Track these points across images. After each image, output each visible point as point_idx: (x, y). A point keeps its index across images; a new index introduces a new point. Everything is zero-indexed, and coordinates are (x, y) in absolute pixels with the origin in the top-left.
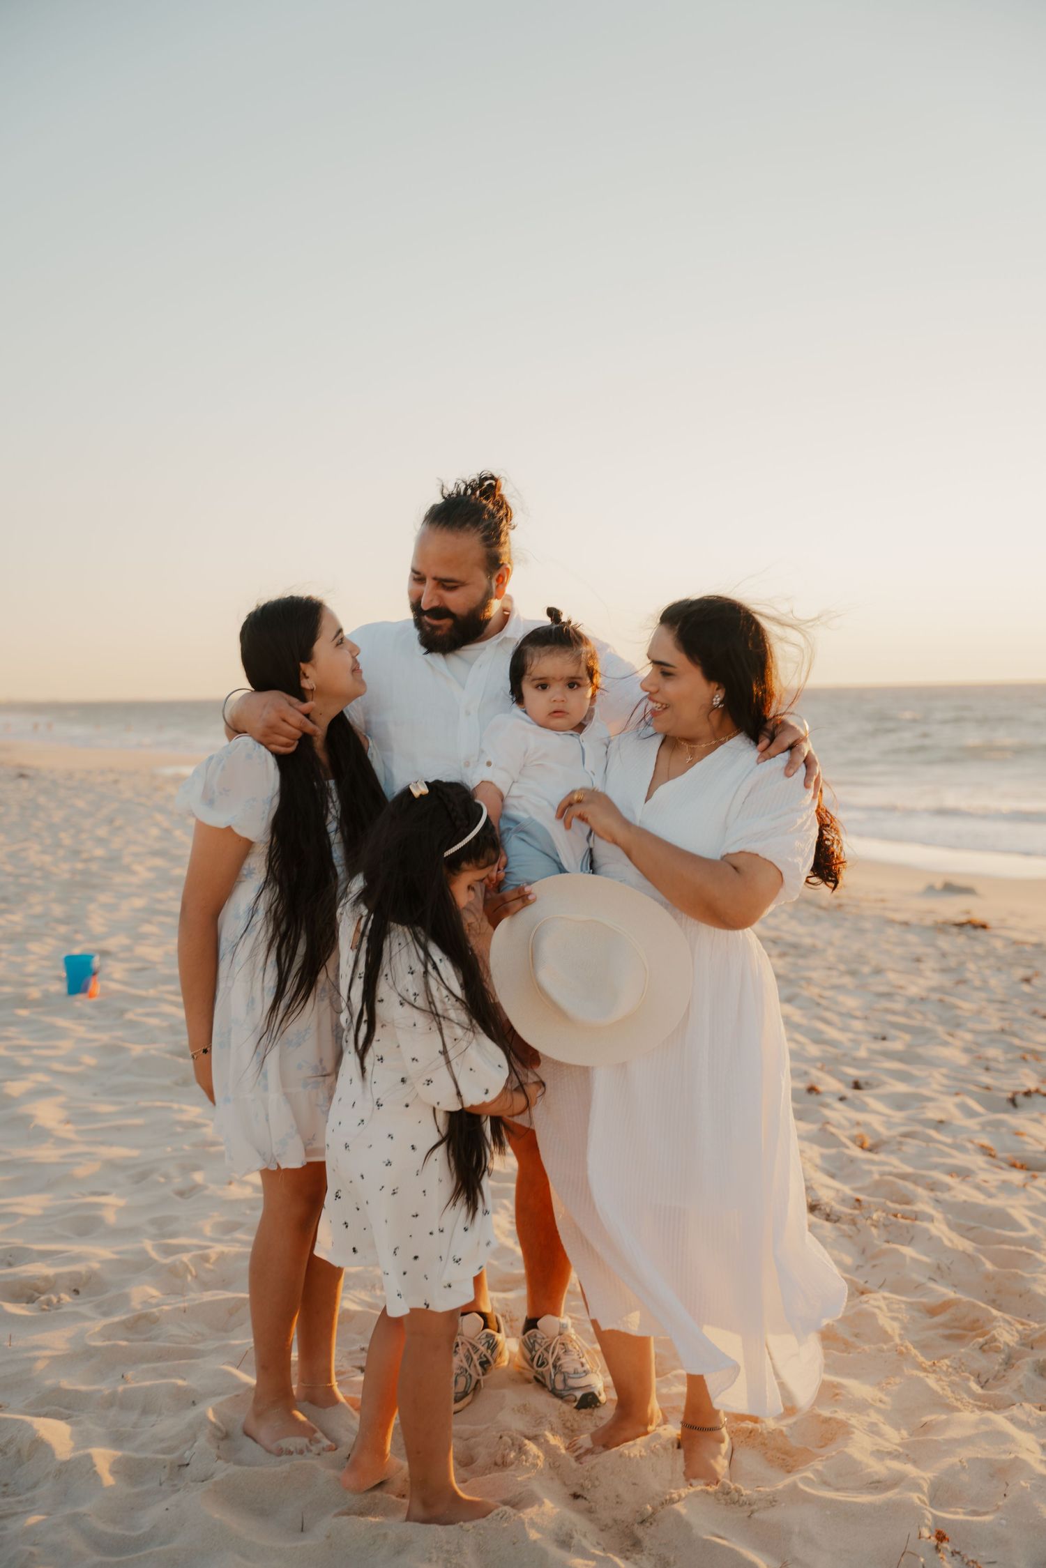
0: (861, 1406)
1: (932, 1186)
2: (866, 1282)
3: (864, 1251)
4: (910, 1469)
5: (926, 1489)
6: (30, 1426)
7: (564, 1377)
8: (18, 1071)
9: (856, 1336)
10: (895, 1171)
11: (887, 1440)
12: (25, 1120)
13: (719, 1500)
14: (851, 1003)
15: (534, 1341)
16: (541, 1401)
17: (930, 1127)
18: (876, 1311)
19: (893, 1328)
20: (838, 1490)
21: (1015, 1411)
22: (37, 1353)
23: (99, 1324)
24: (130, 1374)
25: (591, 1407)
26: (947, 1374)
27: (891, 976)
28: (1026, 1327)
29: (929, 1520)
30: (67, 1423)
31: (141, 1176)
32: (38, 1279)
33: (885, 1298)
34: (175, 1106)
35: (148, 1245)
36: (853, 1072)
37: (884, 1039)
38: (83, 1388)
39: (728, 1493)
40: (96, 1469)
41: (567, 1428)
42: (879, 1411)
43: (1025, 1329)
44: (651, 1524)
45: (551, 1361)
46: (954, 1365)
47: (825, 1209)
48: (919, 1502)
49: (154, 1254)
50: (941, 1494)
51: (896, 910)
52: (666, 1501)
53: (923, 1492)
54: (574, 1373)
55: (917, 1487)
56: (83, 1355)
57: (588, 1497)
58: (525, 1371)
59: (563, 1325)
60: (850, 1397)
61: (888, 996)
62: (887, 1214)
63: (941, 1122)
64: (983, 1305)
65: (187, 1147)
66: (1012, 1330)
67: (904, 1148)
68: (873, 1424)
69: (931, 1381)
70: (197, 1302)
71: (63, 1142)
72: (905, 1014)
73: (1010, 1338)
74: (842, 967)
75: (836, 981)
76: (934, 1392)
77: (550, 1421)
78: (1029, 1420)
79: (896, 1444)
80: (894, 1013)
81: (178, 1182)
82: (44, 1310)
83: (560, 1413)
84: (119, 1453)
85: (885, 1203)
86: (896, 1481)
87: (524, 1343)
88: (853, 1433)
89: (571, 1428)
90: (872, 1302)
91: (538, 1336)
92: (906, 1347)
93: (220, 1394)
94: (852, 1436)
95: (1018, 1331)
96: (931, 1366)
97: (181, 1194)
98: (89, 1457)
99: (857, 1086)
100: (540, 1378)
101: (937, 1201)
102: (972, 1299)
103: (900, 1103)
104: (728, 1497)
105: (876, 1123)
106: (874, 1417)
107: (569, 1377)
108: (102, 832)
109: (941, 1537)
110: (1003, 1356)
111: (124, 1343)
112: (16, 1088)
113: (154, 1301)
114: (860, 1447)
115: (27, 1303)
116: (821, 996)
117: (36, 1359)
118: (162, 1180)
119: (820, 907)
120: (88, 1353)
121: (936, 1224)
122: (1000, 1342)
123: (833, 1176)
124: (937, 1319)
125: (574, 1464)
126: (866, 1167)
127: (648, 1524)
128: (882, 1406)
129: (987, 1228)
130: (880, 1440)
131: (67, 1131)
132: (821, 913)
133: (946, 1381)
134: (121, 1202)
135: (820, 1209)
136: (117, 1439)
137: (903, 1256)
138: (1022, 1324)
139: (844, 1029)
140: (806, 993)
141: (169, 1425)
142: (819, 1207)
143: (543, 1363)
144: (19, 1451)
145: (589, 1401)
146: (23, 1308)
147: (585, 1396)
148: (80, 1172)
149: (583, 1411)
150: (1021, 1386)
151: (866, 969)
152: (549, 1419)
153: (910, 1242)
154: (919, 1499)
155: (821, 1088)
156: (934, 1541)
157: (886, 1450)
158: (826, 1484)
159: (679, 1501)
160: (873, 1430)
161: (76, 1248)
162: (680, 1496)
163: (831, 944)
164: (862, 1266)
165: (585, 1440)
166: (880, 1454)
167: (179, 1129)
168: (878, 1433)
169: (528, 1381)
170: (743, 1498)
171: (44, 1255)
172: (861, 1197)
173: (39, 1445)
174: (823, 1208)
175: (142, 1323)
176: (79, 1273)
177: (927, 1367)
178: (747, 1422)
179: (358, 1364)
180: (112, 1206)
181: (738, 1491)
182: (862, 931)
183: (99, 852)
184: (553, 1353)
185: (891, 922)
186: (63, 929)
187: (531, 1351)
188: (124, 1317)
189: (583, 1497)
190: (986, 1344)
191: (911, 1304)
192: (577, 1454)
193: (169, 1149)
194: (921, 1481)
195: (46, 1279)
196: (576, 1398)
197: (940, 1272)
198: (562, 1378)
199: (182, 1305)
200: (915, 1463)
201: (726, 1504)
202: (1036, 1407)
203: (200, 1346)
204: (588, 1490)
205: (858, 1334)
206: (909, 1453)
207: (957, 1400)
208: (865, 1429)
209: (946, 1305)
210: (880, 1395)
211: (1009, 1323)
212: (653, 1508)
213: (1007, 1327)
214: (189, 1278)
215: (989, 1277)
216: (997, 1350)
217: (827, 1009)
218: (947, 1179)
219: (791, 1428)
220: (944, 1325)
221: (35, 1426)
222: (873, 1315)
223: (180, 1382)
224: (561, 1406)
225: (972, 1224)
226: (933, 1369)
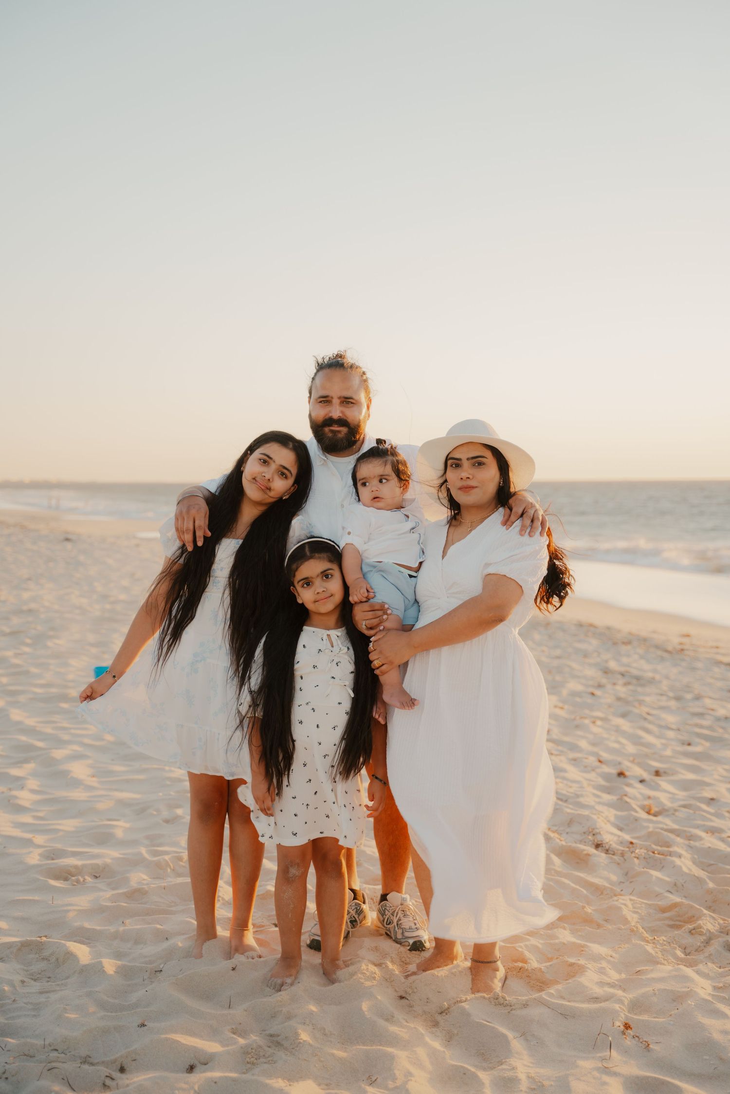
0: (597, 958)
1: (691, 837)
2: (622, 890)
3: (627, 874)
4: (620, 993)
5: (626, 1004)
6: (65, 945)
7: (403, 931)
8: (60, 743)
9: (606, 921)
10: (665, 827)
11: (610, 977)
12: (64, 774)
13: (491, 1002)
14: (671, 719)
15: (385, 909)
16: (387, 945)
17: (700, 802)
18: (623, 907)
19: (633, 919)
20: (569, 1001)
21: (701, 967)
22: (69, 908)
23: (109, 894)
24: (127, 921)
25: (419, 950)
26: (662, 945)
27: (708, 702)
28: (726, 922)
29: (622, 1018)
30: (88, 947)
31: (141, 810)
32: (71, 867)
33: (631, 900)
34: (167, 768)
35: (143, 850)
36: (656, 765)
37: (689, 744)
38: (98, 928)
39: (497, 999)
40: (104, 969)
41: (403, 962)
42: (609, 962)
43: (725, 923)
44: (446, 1014)
45: (395, 921)
46: (669, 941)
47: (605, 847)
48: (619, 1009)
49: (146, 856)
50: (636, 1006)
51: (724, 655)
52: (457, 1001)
53: (623, 1004)
54: (410, 929)
55: (620, 1001)
56: (98, 910)
57: (409, 999)
58: (380, 929)
59: (404, 898)
60: (590, 952)
61: (701, 715)
62: (648, 851)
63: (712, 799)
64: (698, 907)
65: (172, 793)
66: (715, 923)
67: (677, 814)
68: (604, 968)
69: (649, 948)
70: (173, 883)
71: (90, 788)
72: (710, 728)
73: (712, 927)
74: (671, 694)
75: (663, 704)
76: (650, 954)
77: (391, 956)
78: (710, 973)
79: (615, 980)
80: (702, 727)
81: (165, 814)
82: (74, 885)
83: (398, 953)
84: (119, 963)
85: (650, 845)
86: (607, 998)
87: (379, 911)
88: (587, 971)
89: (405, 962)
90: (621, 901)
91: (387, 905)
92: (637, 928)
93: (183, 934)
94: (586, 973)
95: (719, 924)
96: (651, 940)
97: (167, 821)
98: (101, 963)
99: (657, 773)
100: (388, 933)
101: (690, 847)
102: (691, 903)
103: (686, 786)
104: (496, 1001)
105: (664, 798)
106: (604, 964)
107: (405, 931)
108: (125, 583)
109: (627, 1026)
110: (704, 938)
111: (125, 905)
112: (59, 754)
113: (145, 882)
114: (590, 980)
115: (64, 881)
116: (648, 714)
117: (68, 911)
118: (155, 813)
119: (667, 651)
120: (102, 910)
121: (683, 859)
122: (703, 928)
123: (621, 829)
124: (667, 915)
125: (403, 980)
126: (645, 824)
127: (444, 1014)
128: (611, 959)
129: (720, 865)
130: (605, 978)
131: (93, 782)
132: (665, 655)
133: (659, 949)
134: (128, 825)
135: (603, 846)
136: (118, 955)
137: (652, 875)
138: (724, 920)
139: (658, 737)
140: (636, 711)
141: (150, 950)
142: (601, 845)
143: (390, 923)
144: (57, 959)
145: (418, 946)
146: (61, 883)
147: (415, 943)
148: (101, 806)
149: (414, 952)
150: (711, 955)
151: (689, 696)
152: (391, 955)
153: (661, 868)
154: (620, 1007)
155: (627, 773)
156: (622, 1028)
157: (606, 982)
158: (563, 998)
159: (465, 1001)
160: (602, 971)
161: (96, 851)
162: (466, 999)
163: (667, 677)
164: (623, 883)
165: (413, 968)
166: (601, 984)
167: (168, 783)
168: (605, 974)
169: (381, 935)
170: (507, 1002)
171: (75, 854)
172: (634, 841)
173: (70, 956)
174: (604, 845)
175: (137, 894)
176: (97, 865)
177: (649, 940)
178: (519, 963)
179: (273, 922)
180: (121, 828)
181: (503, 998)
182: (694, 669)
183: (123, 597)
184: (396, 916)
185: (719, 663)
186: (94, 650)
187: (383, 916)
188: (125, 890)
189: (406, 998)
190: (694, 929)
191: (650, 905)
192: (406, 974)
193: (161, 794)
194: (624, 999)
195: (76, 867)
196: (409, 943)
197: (675, 887)
198: (401, 932)
199: (163, 884)
200: (624, 990)
201: (495, 1005)
202: (717, 967)
203: (173, 909)
204: (410, 994)
205: (608, 919)
206: (622, 985)
207: (664, 959)
208: (595, 970)
209: (675, 905)
210: (611, 953)
211: (714, 918)
212: (448, 1005)
213: (712, 921)
214: (169, 870)
215: (710, 892)
216: (701, 934)
217: (650, 722)
218: (703, 834)
219: (547, 968)
220: (670, 919)
221: (67, 945)
222: (620, 908)
223: (159, 926)
224: (399, 948)
225: (712, 862)
226: (654, 941)
